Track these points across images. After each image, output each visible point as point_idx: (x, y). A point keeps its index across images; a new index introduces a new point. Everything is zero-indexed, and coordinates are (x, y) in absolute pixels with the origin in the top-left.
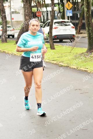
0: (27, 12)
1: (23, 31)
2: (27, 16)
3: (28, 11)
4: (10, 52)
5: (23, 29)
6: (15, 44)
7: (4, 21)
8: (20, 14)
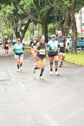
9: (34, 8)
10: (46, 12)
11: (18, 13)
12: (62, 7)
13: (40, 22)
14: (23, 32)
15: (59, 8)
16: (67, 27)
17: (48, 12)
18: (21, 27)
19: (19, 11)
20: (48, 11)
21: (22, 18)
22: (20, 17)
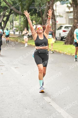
0: (76, 16)
1: (71, 32)
2: (76, 20)
3: (76, 14)
4: (61, 52)
5: (72, 31)
6: (63, 45)
7: (53, 23)
8: (64, 18)
9: (15, 2)
10: (27, 5)
11: (1, 5)
12: (42, 1)
13: (22, 14)
14: (5, 22)
15: (40, 2)
16: (46, 18)
17: (28, 6)
18: (3, 18)
19: (2, 3)
20: (29, 4)
21: (4, 10)
22: (3, 9)
